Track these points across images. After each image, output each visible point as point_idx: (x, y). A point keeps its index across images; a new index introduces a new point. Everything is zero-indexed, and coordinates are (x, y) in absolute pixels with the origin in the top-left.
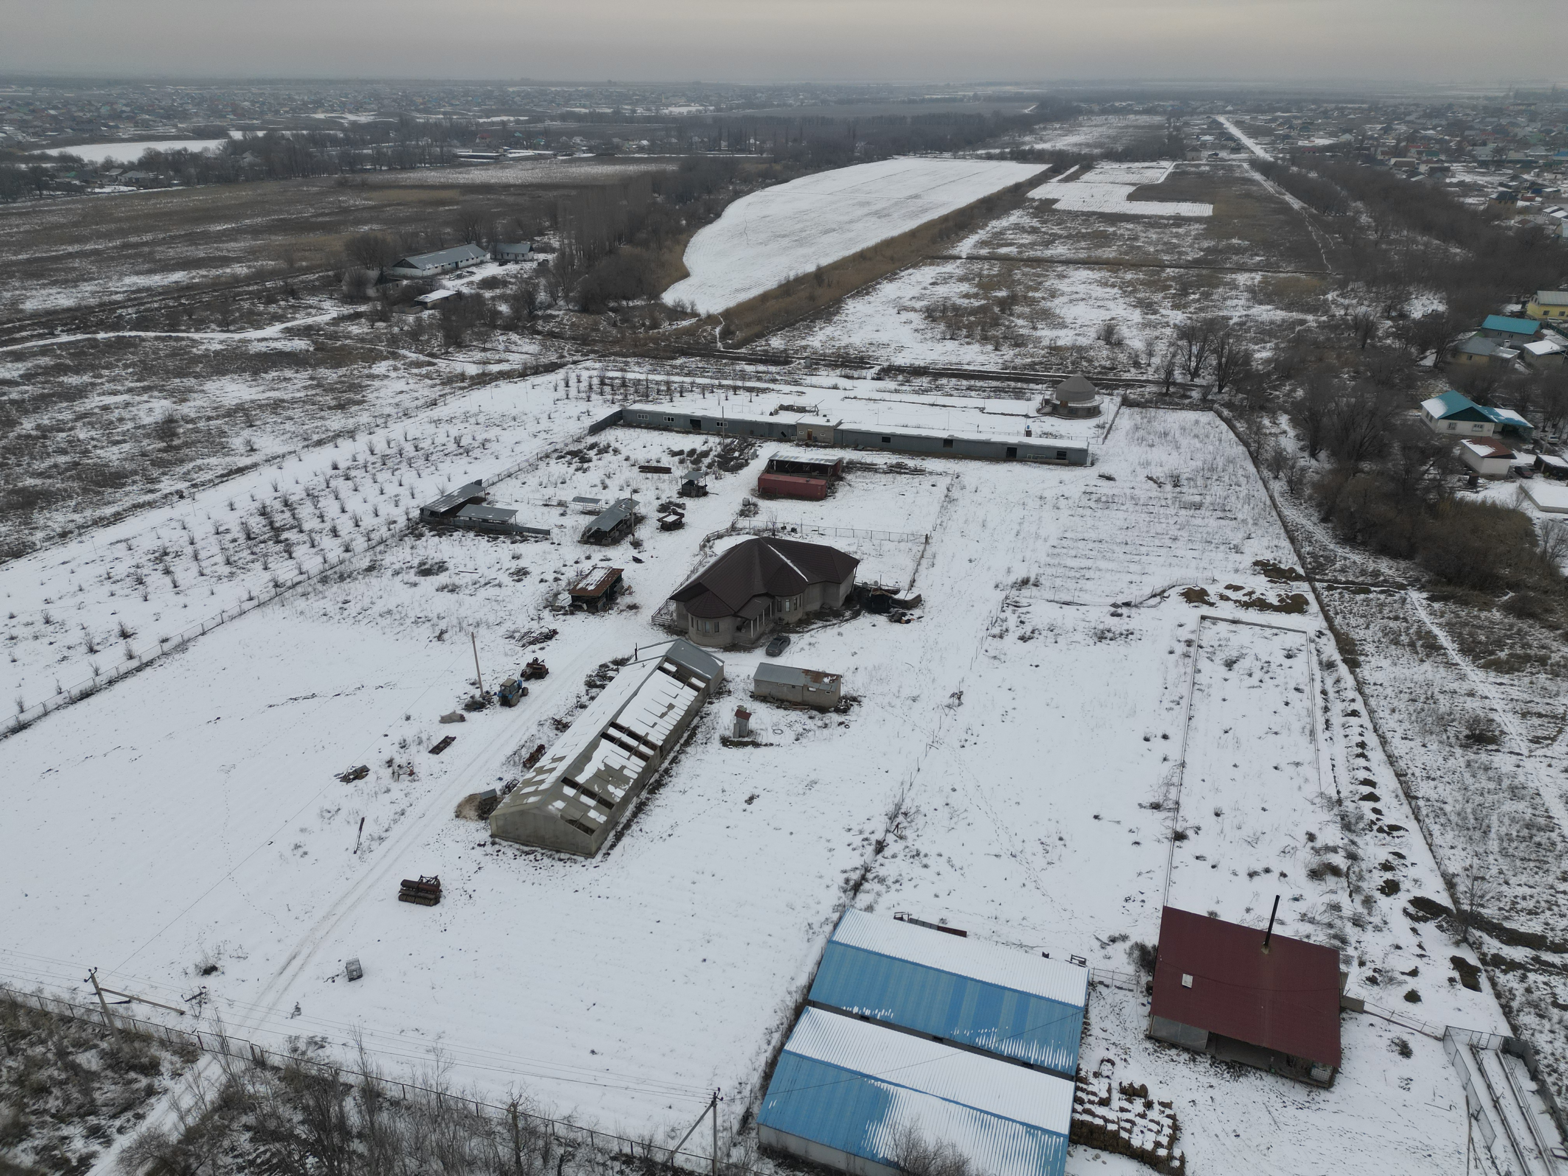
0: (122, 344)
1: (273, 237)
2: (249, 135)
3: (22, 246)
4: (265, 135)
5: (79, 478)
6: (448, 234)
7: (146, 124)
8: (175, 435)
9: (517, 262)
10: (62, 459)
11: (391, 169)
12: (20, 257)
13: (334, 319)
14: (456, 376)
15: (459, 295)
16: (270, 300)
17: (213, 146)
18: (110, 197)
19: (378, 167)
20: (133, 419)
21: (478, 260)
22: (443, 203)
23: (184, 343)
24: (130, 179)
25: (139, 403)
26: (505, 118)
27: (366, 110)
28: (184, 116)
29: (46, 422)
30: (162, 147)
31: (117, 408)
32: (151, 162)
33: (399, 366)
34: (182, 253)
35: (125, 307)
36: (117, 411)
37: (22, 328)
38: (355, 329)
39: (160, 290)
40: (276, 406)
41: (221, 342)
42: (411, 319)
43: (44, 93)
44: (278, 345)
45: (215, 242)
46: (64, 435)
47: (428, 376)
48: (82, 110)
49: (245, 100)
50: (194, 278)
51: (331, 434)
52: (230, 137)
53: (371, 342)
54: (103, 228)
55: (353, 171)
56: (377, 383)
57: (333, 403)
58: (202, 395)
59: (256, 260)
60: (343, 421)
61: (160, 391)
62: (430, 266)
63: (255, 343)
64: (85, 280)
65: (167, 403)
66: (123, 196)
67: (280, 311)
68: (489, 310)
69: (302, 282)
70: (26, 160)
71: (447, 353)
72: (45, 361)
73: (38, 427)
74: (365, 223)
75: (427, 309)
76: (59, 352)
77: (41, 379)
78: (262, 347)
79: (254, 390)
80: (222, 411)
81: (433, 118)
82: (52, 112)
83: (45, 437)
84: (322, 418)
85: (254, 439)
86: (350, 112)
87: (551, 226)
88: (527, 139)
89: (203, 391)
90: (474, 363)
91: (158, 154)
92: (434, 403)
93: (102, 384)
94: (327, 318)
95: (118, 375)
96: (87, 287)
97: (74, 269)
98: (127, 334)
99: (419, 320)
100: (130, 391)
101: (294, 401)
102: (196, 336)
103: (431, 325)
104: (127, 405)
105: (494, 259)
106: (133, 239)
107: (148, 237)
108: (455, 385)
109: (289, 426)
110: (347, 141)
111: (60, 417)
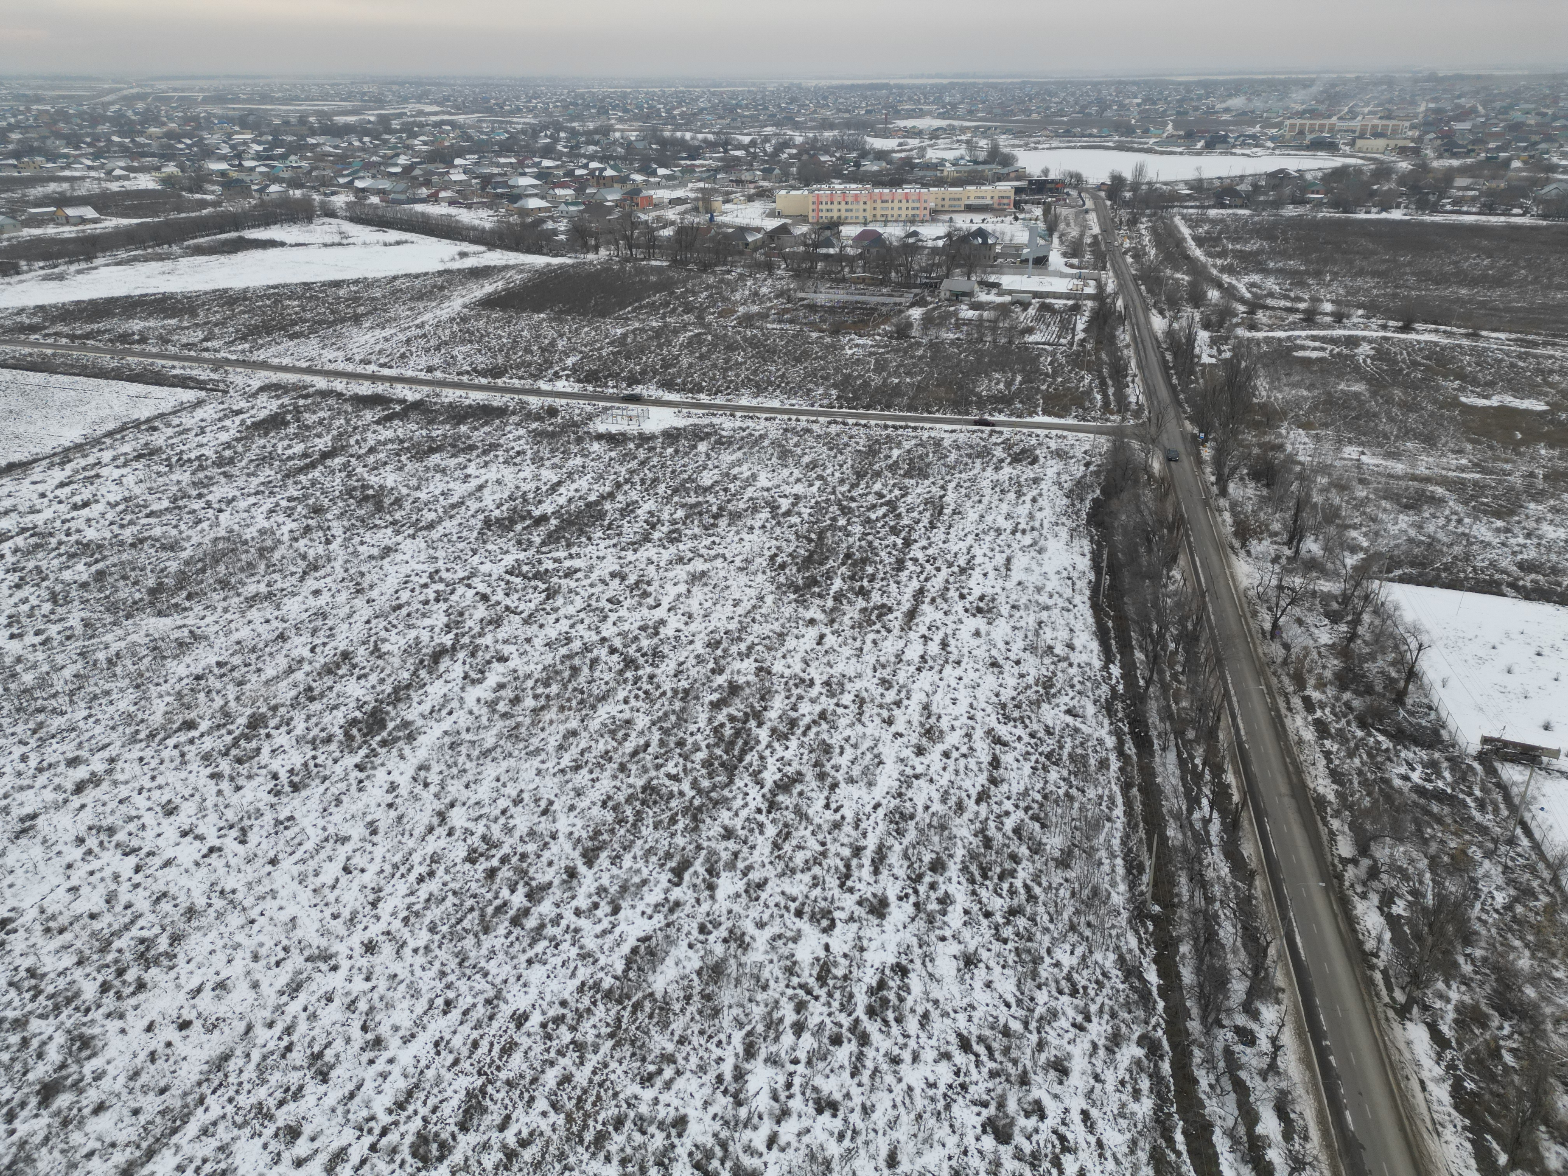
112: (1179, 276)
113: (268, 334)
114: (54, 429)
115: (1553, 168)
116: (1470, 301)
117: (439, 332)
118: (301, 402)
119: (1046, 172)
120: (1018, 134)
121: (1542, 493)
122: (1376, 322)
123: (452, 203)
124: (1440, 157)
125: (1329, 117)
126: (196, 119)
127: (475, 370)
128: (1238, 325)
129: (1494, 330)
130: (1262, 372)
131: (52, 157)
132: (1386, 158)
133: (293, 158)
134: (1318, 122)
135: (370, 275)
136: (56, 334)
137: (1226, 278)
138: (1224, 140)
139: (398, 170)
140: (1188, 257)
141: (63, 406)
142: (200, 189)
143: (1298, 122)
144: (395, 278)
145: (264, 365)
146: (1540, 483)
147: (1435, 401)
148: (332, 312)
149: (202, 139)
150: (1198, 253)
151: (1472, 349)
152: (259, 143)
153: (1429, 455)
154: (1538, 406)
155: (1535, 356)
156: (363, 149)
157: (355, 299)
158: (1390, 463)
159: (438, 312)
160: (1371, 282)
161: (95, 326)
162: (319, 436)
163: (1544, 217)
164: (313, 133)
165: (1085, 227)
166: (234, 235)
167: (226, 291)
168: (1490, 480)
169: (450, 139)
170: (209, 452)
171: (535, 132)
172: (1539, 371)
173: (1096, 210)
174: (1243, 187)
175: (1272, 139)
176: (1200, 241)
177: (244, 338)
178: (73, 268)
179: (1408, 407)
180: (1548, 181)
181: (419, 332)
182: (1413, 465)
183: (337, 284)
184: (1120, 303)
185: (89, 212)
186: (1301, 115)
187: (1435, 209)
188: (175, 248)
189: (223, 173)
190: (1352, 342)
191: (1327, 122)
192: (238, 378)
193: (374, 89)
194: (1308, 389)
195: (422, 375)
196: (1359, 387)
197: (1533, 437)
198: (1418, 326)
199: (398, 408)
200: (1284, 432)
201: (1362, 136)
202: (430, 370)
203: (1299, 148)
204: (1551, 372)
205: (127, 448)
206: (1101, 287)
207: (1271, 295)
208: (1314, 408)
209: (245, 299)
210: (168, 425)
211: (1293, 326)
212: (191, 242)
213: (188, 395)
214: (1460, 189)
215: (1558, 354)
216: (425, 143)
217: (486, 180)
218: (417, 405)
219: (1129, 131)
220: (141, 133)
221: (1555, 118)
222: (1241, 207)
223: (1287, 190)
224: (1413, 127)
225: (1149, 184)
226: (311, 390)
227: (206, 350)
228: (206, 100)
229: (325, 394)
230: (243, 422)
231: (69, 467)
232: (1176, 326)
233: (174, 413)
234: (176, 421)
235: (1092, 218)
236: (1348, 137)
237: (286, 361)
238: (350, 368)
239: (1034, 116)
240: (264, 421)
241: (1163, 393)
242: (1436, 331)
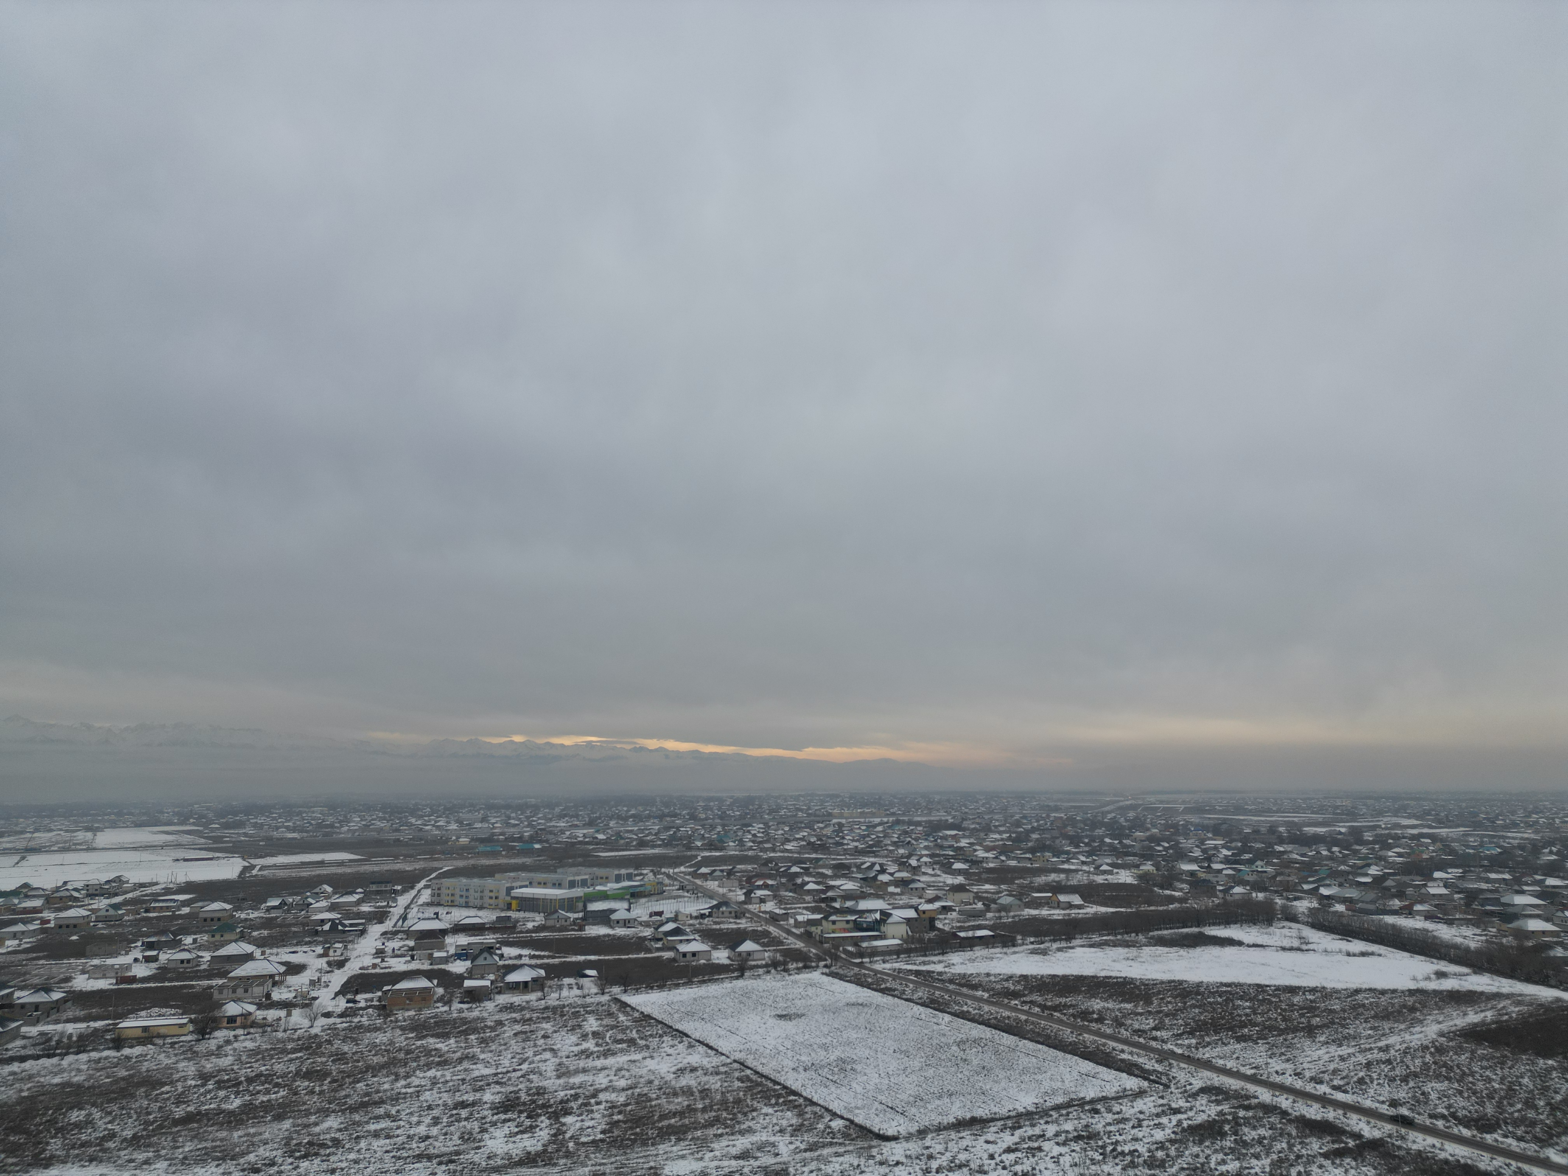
113: (1216, 1032)
114: (1013, 1092)
117: (1408, 1060)
118: (1242, 1113)
123: (1429, 917)
126: (1175, 826)
127: (1454, 1115)
131: (1057, 853)
133: (1259, 863)
135: (1329, 985)
136: (1031, 1002)
139: (1368, 880)
141: (1024, 1071)
142: (1171, 887)
144: (1357, 991)
145: (1207, 1065)
148: (1284, 1019)
149: (1178, 843)
152: (1229, 849)
156: (1331, 858)
157: (1311, 1009)
159: (1407, 1037)
161: (1063, 1000)
162: (1257, 1157)
164: (1281, 842)
166: (1195, 930)
167: (1181, 982)
169: (1430, 851)
170: (1142, 1148)
171: (1536, 848)
177: (1191, 1033)
178: (1055, 946)
181: (1383, 1056)
183: (1293, 990)
185: (1076, 900)
188: (1141, 937)
189: (1192, 873)
192: (1181, 1073)
193: (1347, 803)
195: (1384, 1109)
199: (1351, 1143)
202: (1394, 1103)
205: (1069, 1126)
209: (1198, 993)
210: (1109, 1110)
212: (1156, 933)
213: (1132, 1083)
216: (1400, 855)
217: (1472, 896)
218: (1375, 1145)
220: (1128, 837)
226: (1254, 1101)
227: (1155, 1039)
228: (1187, 811)
229: (1269, 1109)
230: (1179, 1123)
231: (1018, 1133)
233: (1116, 1098)
234: (1117, 1108)
237: (1230, 1064)
238: (1299, 1084)
240: (1200, 1126)
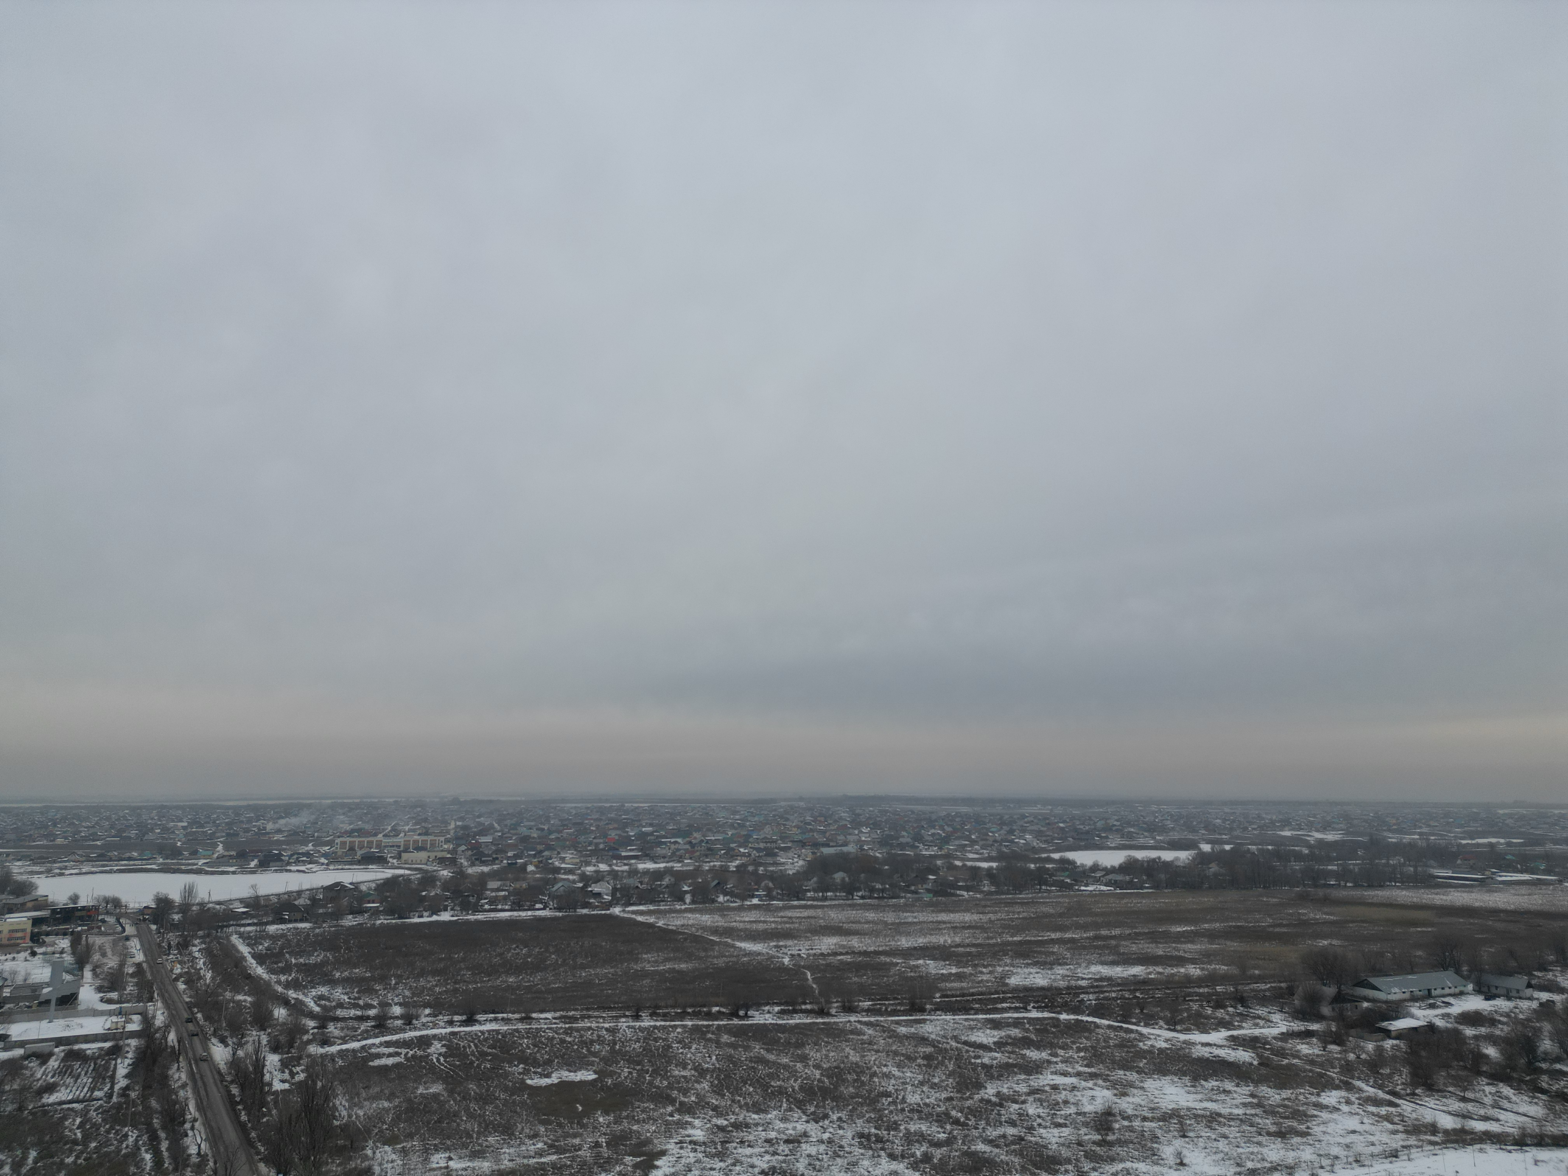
0: (1079, 1028)
1: (1229, 943)
2: (1217, 847)
3: (1018, 930)
4: (1232, 849)
5: (1020, 1153)
6: (1420, 957)
7: (1130, 836)
8: (1110, 1129)
9: (1509, 998)
10: (1011, 1131)
11: (1357, 886)
12: (1015, 939)
13: (1283, 1034)
14: (1425, 1126)
15: (1431, 1027)
16: (1219, 1005)
17: (1183, 856)
18: (1091, 894)
19: (1342, 883)
20: (1076, 1104)
21: (1457, 990)
22: (1414, 923)
23: (1133, 1035)
24: (1110, 880)
25: (1084, 1089)
26: (1494, 840)
27: (1334, 829)
28: (1163, 830)
29: (1005, 1091)
30: (1140, 855)
31: (1065, 1089)
32: (1129, 867)
33: (1353, 1099)
34: (1143, 949)
35: (1088, 993)
36: (1064, 1092)
37: (1004, 1000)
38: (1304, 1049)
39: (1119, 981)
40: (1212, 1119)
41: (1166, 1041)
42: (1370, 1046)
43: (1059, 810)
44: (1222, 1053)
45: (1174, 942)
46: (1016, 1106)
47: (1388, 1118)
48: (1083, 824)
49: (1217, 818)
50: (1150, 973)
51: (1268, 1165)
52: (1200, 849)
53: (1321, 1065)
54: (1081, 920)
55: (1316, 886)
56: (1325, 1115)
57: (1273, 1129)
58: (1141, 1092)
59: (1210, 963)
60: (1282, 1152)
61: (1105, 1080)
62: (1397, 990)
63: (1199, 1047)
64: (1060, 964)
65: (1108, 1093)
66: (1102, 894)
67: (1227, 1017)
68: (1472, 1052)
69: (1253, 990)
70: (1035, 861)
71: (1414, 1094)
72: (1015, 1032)
73: (998, 1094)
74: (1325, 937)
75: (1390, 1038)
76: (1027, 1026)
77: (1009, 1048)
78: (1205, 1052)
79: (1192, 1097)
80: (1158, 1114)
81: (1407, 838)
82: (1061, 825)
83: (1001, 1105)
84: (1259, 1144)
85: (1185, 1152)
86: (1317, 831)
87: (1557, 962)
88: (1523, 863)
89: (1142, 1088)
90: (1449, 1113)
91: (1136, 861)
92: (1394, 1155)
93: (1056, 1063)
94: (1275, 1031)
95: (1071, 1057)
96: (1060, 971)
97: (1053, 953)
98: (1085, 1018)
99: (1380, 1050)
100: (1078, 1074)
101: (1231, 1118)
102: (1145, 1030)
103: (1394, 1058)
104: (1074, 1088)
105: (1478, 991)
106: (1104, 932)
107: (1116, 932)
108: (1423, 1137)
109: (1222, 1145)
110: (1312, 857)
111: (1017, 1088)
112: (240, 997)
115: (557, 870)
116: (519, 988)
119: (75, 898)
120: (34, 861)
121: (608, 1161)
122: (443, 1018)
124: (473, 865)
125: (376, 835)
128: (309, 1042)
129: (542, 1011)
130: (339, 1090)
132: (429, 868)
134: (366, 840)
137: (292, 994)
138: (278, 858)
140: (249, 977)
143: (348, 840)
146: (605, 1152)
147: (506, 1089)
150: (260, 971)
151: (528, 1031)
153: (510, 1146)
154: (589, 1076)
155: (578, 1030)
158: (476, 1164)
160: (433, 981)
163: (559, 909)
165: (125, 955)
168: (565, 1159)
172: (583, 1043)
173: (139, 936)
174: (300, 902)
175: (325, 855)
176: (260, 959)
179: (484, 1099)
180: (555, 881)
182: (498, 1161)
184: (172, 1037)
186: (350, 833)
187: (477, 909)
190: (424, 1042)
191: (374, 839)
194: (389, 1099)
196: (436, 1088)
197: (591, 1108)
198: (480, 1017)
200: (369, 1152)
201: (406, 850)
203: (351, 863)
204: (592, 1042)
206: (147, 1021)
207: (341, 1005)
208: (397, 1119)
211: (366, 1035)
214: (492, 890)
215: (594, 1025)
219: (176, 853)
221: (550, 832)
222: (301, 921)
223: (345, 902)
224: (447, 841)
225: (202, 904)
232: (241, 1053)
235: (135, 946)
236: (395, 851)
239: (59, 841)
241: (231, 1135)
242: (496, 1019)
